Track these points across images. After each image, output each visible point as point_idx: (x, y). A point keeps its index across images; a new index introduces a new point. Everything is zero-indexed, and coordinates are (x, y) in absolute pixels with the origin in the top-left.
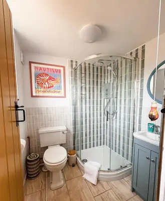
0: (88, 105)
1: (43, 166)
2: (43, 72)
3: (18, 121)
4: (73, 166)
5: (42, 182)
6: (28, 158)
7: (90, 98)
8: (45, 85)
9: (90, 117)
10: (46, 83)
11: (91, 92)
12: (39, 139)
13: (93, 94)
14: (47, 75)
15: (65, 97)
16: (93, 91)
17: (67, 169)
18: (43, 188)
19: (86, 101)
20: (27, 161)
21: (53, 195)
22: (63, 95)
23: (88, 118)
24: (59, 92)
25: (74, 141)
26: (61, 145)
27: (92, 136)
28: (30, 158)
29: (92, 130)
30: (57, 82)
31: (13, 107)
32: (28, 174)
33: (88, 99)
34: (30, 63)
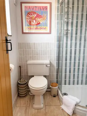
0: (74, 41)
1: (30, 91)
2: (32, 10)
3: (7, 50)
4: (54, 96)
5: (28, 102)
6: (19, 82)
7: (76, 34)
8: (33, 23)
9: (75, 54)
10: (34, 21)
11: (79, 28)
12: (27, 69)
13: (81, 30)
14: (34, 13)
15: (50, 33)
16: (81, 26)
17: (49, 97)
18: (28, 106)
19: (72, 36)
20: (18, 84)
21: (34, 112)
22: (48, 31)
23: (73, 55)
24: (45, 29)
25: (57, 75)
26: (45, 76)
27: (76, 73)
28: (20, 82)
29: (77, 68)
30: (44, 19)
31: (4, 40)
32: (18, 93)
33: (74, 35)
34: (21, 3)
